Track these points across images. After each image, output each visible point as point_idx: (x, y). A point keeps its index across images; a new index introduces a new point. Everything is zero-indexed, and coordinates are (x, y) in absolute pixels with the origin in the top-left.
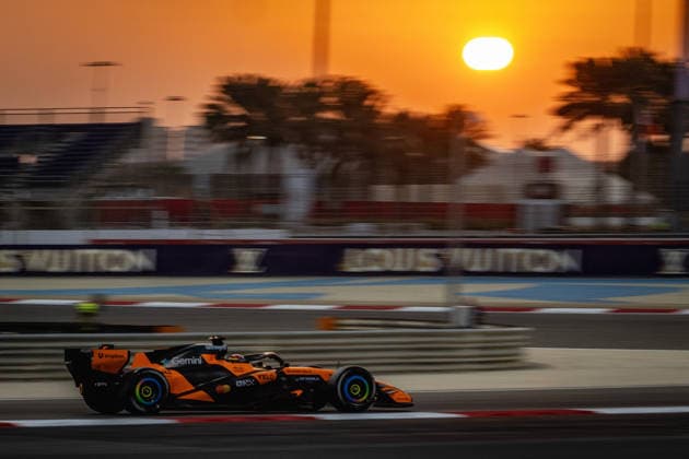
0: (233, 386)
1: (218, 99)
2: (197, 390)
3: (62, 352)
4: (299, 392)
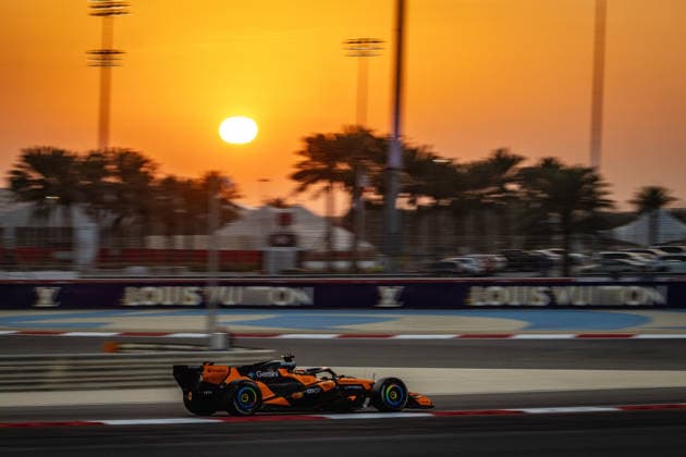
1: (19, 166)
2: (276, 397)
3: (171, 371)
4: (353, 398)
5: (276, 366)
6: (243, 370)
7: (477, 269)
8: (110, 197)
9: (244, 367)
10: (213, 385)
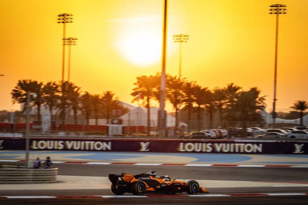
0: (161, 186)
1: (16, 88)
2: (150, 187)
4: (179, 188)
5: (148, 176)
6: (137, 177)
7: (212, 136)
8: (59, 102)
9: (137, 175)
10: (127, 183)
